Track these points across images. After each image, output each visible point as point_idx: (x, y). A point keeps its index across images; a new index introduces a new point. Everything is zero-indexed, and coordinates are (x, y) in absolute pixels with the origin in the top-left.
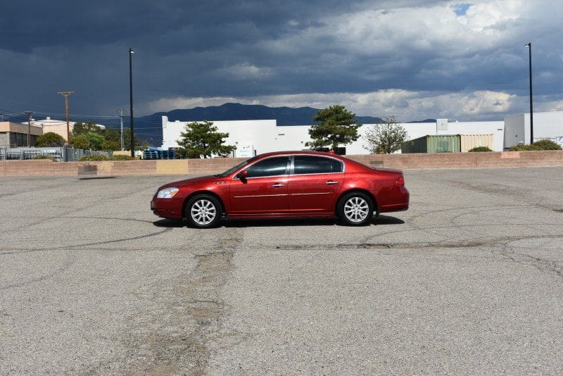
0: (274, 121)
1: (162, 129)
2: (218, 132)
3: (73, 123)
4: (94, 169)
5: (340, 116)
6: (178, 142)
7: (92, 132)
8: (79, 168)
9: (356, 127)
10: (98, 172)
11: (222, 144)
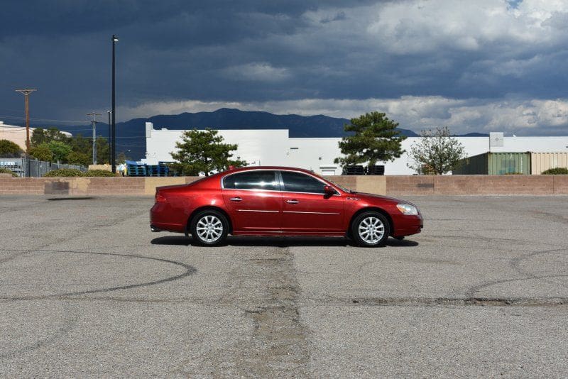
0: (286, 132)
1: (145, 138)
2: (223, 142)
3: (34, 129)
4: (65, 187)
5: (380, 125)
6: (173, 155)
7: (57, 140)
8: (47, 185)
9: (400, 140)
10: (70, 190)
11: (229, 159)
